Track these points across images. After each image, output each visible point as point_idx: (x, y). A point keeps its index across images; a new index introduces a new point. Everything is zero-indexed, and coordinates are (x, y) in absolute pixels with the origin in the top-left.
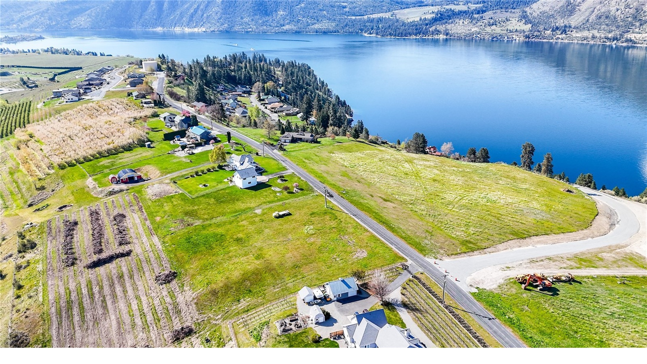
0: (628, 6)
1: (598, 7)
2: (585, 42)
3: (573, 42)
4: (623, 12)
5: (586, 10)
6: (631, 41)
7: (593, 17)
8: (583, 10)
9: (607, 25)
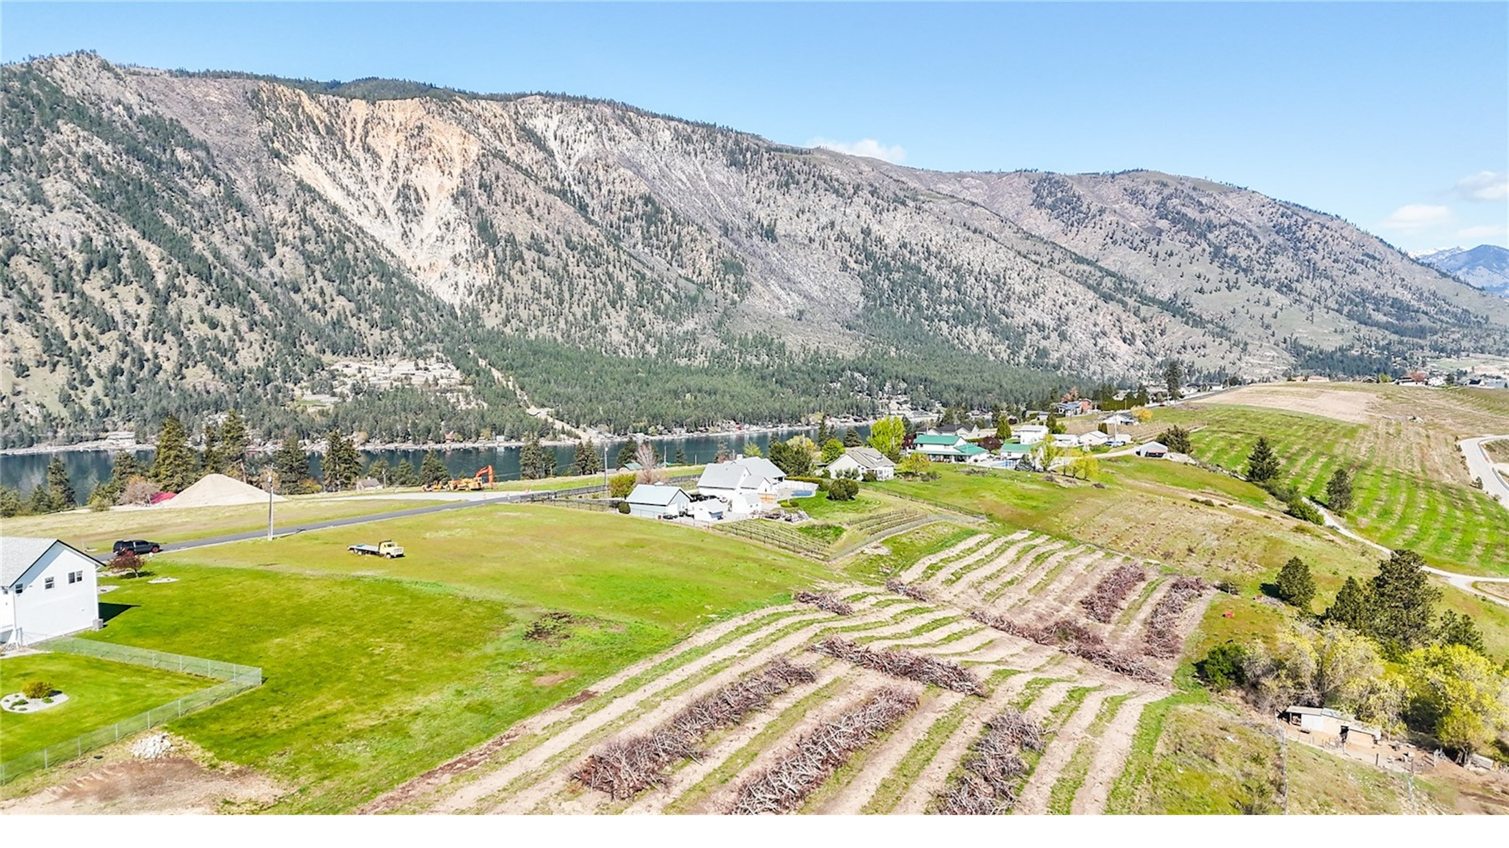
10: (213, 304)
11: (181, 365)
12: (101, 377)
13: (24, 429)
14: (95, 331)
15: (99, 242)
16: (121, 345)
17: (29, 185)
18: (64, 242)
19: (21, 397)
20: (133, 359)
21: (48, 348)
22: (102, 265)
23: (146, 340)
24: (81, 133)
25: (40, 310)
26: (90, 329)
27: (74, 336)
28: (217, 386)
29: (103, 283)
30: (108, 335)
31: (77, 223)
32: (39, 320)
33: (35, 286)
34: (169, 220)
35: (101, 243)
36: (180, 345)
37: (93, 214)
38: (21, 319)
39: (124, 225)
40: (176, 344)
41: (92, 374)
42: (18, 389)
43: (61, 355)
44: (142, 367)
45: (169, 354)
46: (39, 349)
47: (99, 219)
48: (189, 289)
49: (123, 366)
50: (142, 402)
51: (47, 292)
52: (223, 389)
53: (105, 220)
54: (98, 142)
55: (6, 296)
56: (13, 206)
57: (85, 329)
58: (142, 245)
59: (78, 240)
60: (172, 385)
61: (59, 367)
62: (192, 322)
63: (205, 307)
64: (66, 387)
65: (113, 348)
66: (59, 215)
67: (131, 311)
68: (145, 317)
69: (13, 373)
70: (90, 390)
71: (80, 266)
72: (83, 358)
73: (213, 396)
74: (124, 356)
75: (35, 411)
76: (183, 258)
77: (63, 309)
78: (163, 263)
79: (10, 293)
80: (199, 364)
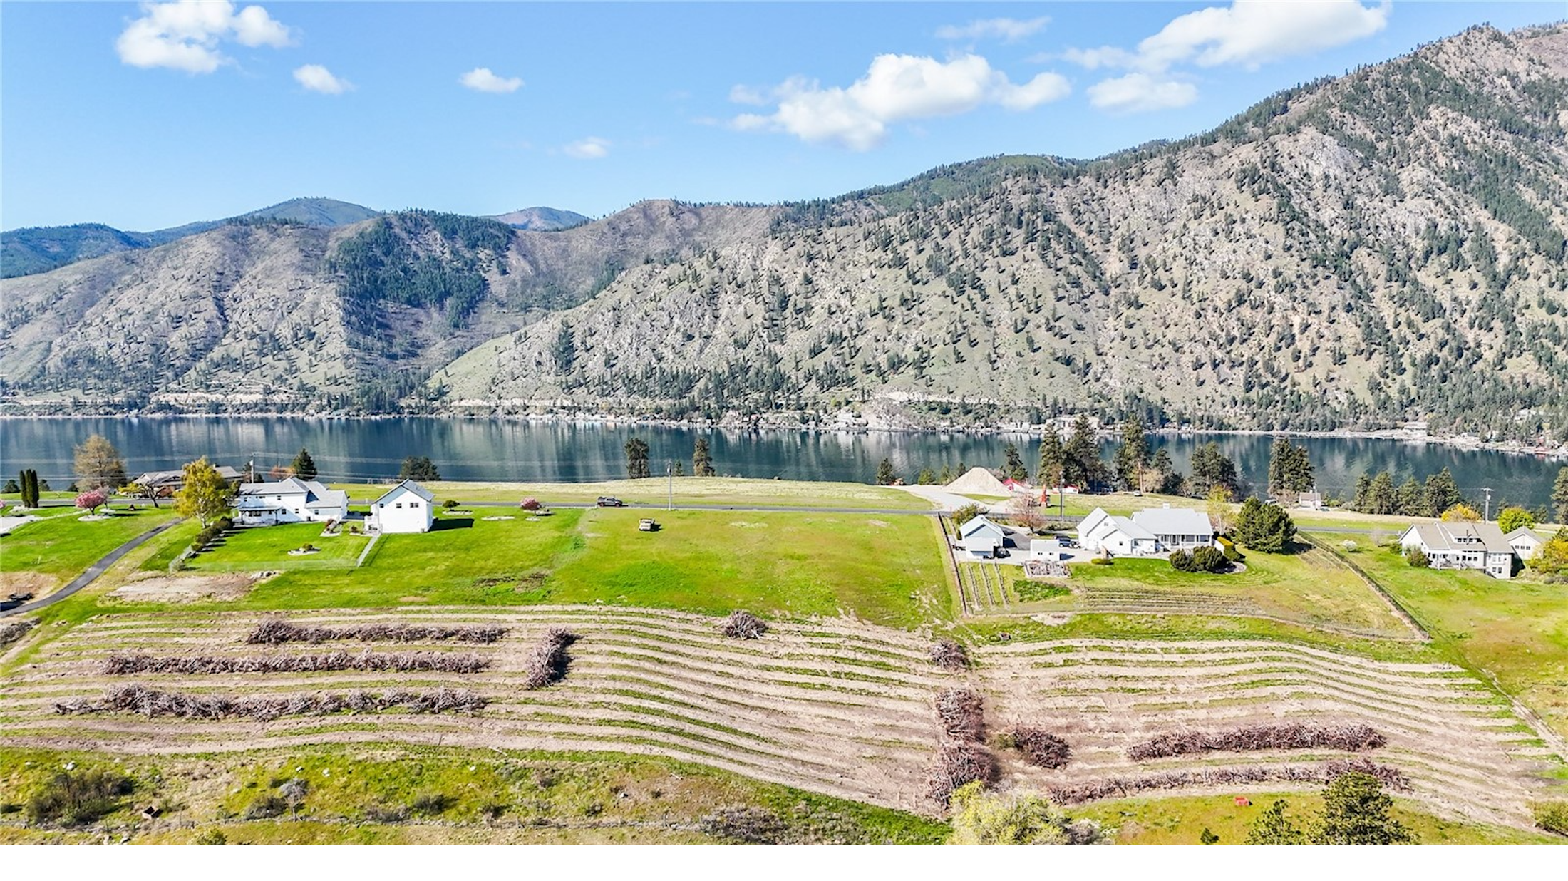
0: (129, 338)
1: (59, 340)
2: (59, 416)
3: (28, 417)
4: (126, 350)
5: (30, 347)
6: (170, 407)
7: (54, 363)
8: (21, 347)
9: (98, 377)
10: (1557, 285)
11: (1504, 354)
12: (1414, 365)
13: (1328, 415)
14: (1418, 320)
15: (1443, 229)
16: (1441, 332)
17: (1386, 177)
18: (1410, 230)
19: (1333, 383)
20: (1451, 349)
21: (1368, 337)
22: (1441, 251)
23: (1472, 327)
24: (1450, 115)
25: (1370, 300)
26: (1413, 317)
27: (1397, 325)
28: (1542, 378)
29: (1438, 269)
30: (1431, 322)
31: (1426, 210)
32: (1366, 309)
33: (1370, 276)
34: (1529, 195)
35: (1445, 228)
36: (1508, 333)
37: (1444, 198)
38: (1349, 309)
39: (1475, 206)
40: (1503, 332)
41: (1406, 362)
42: (1332, 375)
43: (1379, 344)
44: (1460, 356)
45: (1492, 342)
46: (1359, 337)
47: (1448, 203)
48: (1531, 270)
49: (1440, 355)
50: (1449, 393)
51: (1380, 283)
52: (1544, 380)
53: (1455, 203)
54: (1467, 121)
55: (1340, 288)
56: (1366, 200)
57: (1409, 317)
58: (1491, 225)
59: (1423, 227)
60: (1488, 375)
61: (1375, 355)
62: (1527, 307)
63: (1548, 289)
64: (1377, 376)
65: (1432, 337)
66: (1410, 203)
67: (1462, 297)
68: (1474, 304)
69: (1331, 360)
70: (1398, 378)
71: (1419, 254)
72: (1401, 347)
73: (1534, 387)
74: (1443, 344)
75: (1343, 398)
76: (1533, 234)
77: (1392, 298)
78: (1510, 243)
79: (1344, 284)
80: (1525, 354)
